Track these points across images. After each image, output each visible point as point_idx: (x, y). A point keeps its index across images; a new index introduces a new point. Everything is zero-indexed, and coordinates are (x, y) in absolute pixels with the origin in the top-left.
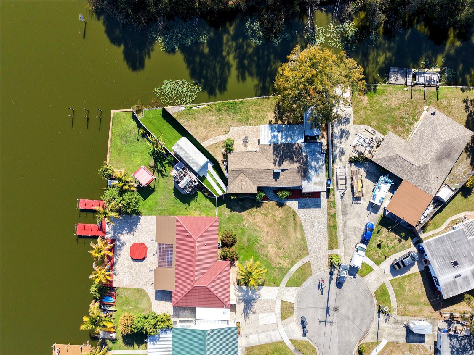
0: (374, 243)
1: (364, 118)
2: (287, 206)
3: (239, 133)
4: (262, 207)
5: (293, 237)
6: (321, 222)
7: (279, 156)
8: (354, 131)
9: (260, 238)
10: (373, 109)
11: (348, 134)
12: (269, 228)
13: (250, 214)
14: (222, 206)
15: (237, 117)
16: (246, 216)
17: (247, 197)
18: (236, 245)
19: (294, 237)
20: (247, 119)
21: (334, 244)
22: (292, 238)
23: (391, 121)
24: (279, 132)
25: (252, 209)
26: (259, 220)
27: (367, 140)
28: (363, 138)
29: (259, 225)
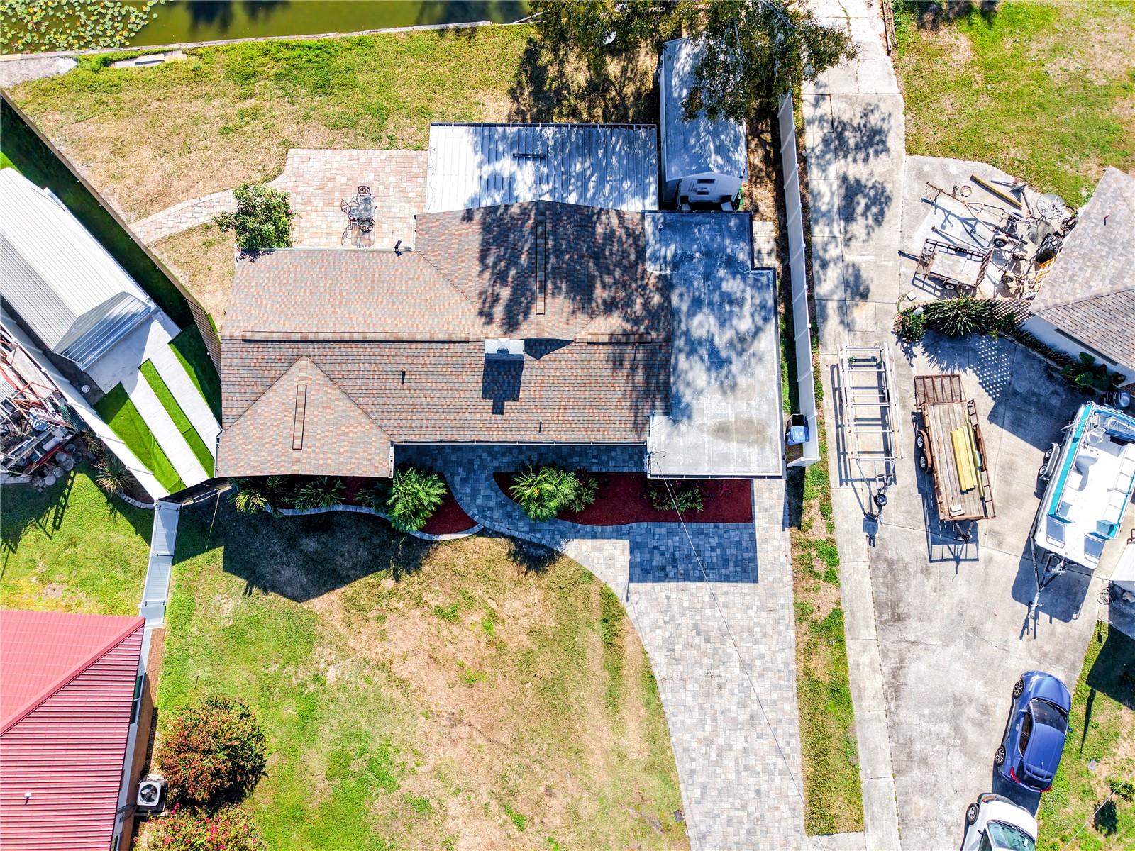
0: (1073, 800)
1: (960, 126)
2: (571, 562)
3: (330, 179)
4: (426, 569)
5: (598, 752)
6: (758, 662)
7: (512, 272)
8: (915, 185)
9: (404, 757)
10: (1001, 87)
11: (880, 200)
12: (460, 690)
13: (361, 609)
14: (201, 559)
15: (332, 107)
16: (335, 620)
17: (351, 509)
18: (261, 798)
19: (604, 752)
20: (381, 116)
21: (837, 802)
22: (596, 759)
23: (1096, 145)
24: (522, 157)
25: (371, 579)
26: (410, 644)
27: (986, 234)
28: (963, 220)
29: (406, 675)
